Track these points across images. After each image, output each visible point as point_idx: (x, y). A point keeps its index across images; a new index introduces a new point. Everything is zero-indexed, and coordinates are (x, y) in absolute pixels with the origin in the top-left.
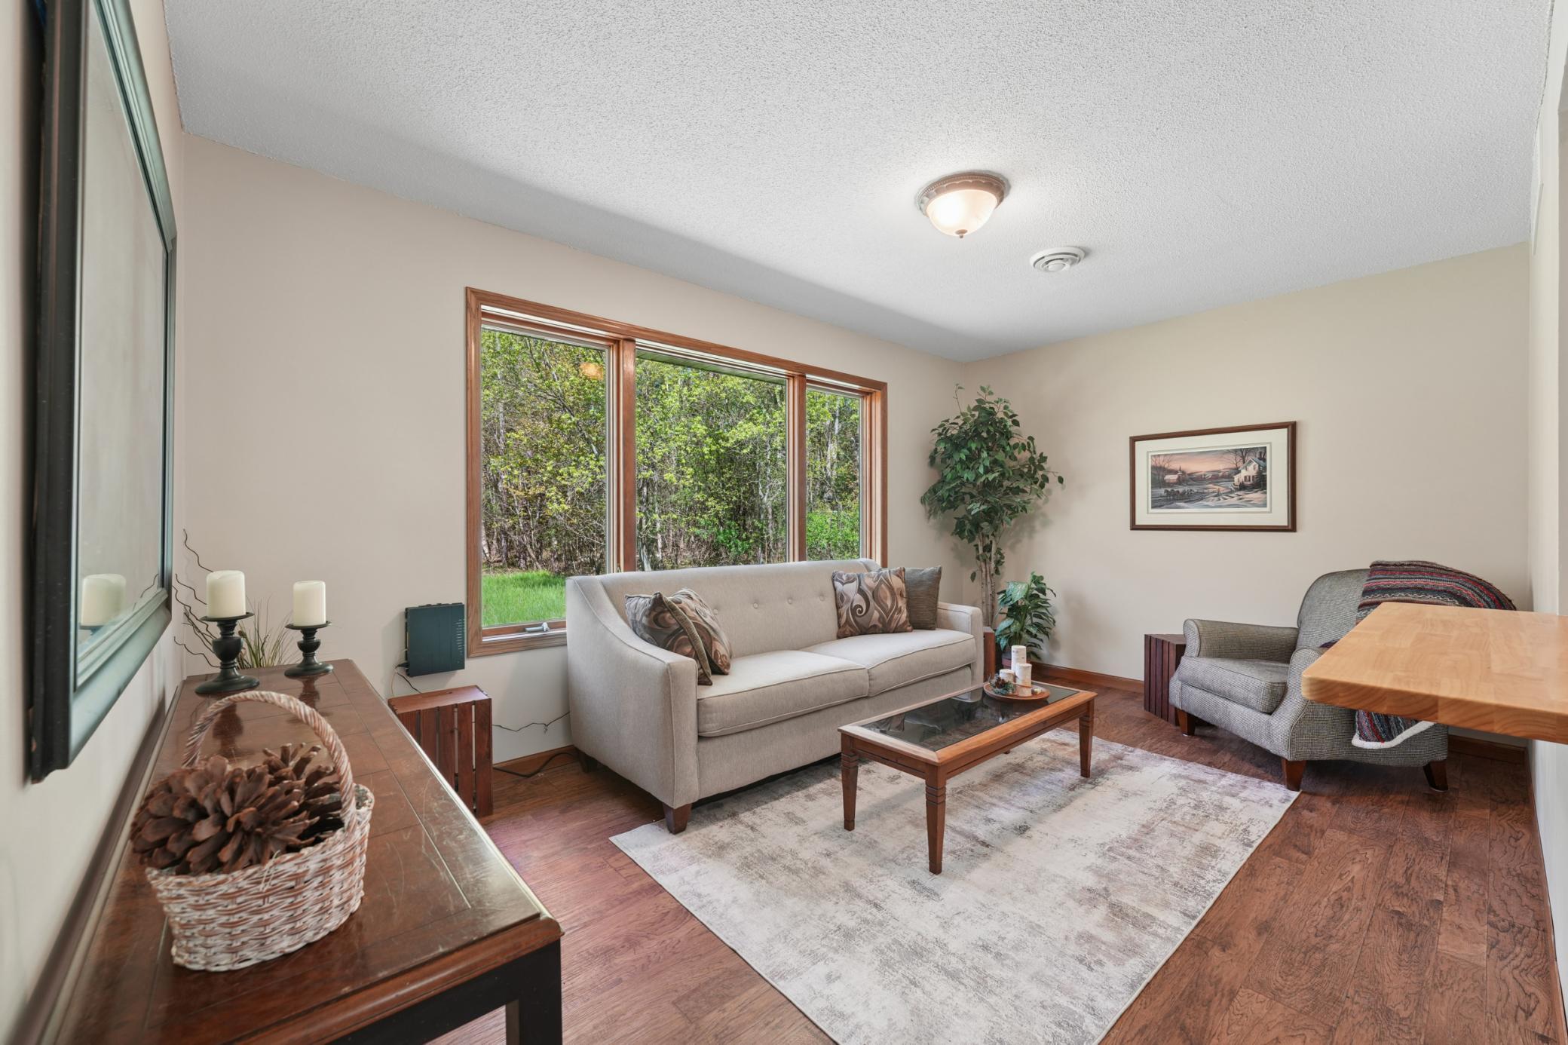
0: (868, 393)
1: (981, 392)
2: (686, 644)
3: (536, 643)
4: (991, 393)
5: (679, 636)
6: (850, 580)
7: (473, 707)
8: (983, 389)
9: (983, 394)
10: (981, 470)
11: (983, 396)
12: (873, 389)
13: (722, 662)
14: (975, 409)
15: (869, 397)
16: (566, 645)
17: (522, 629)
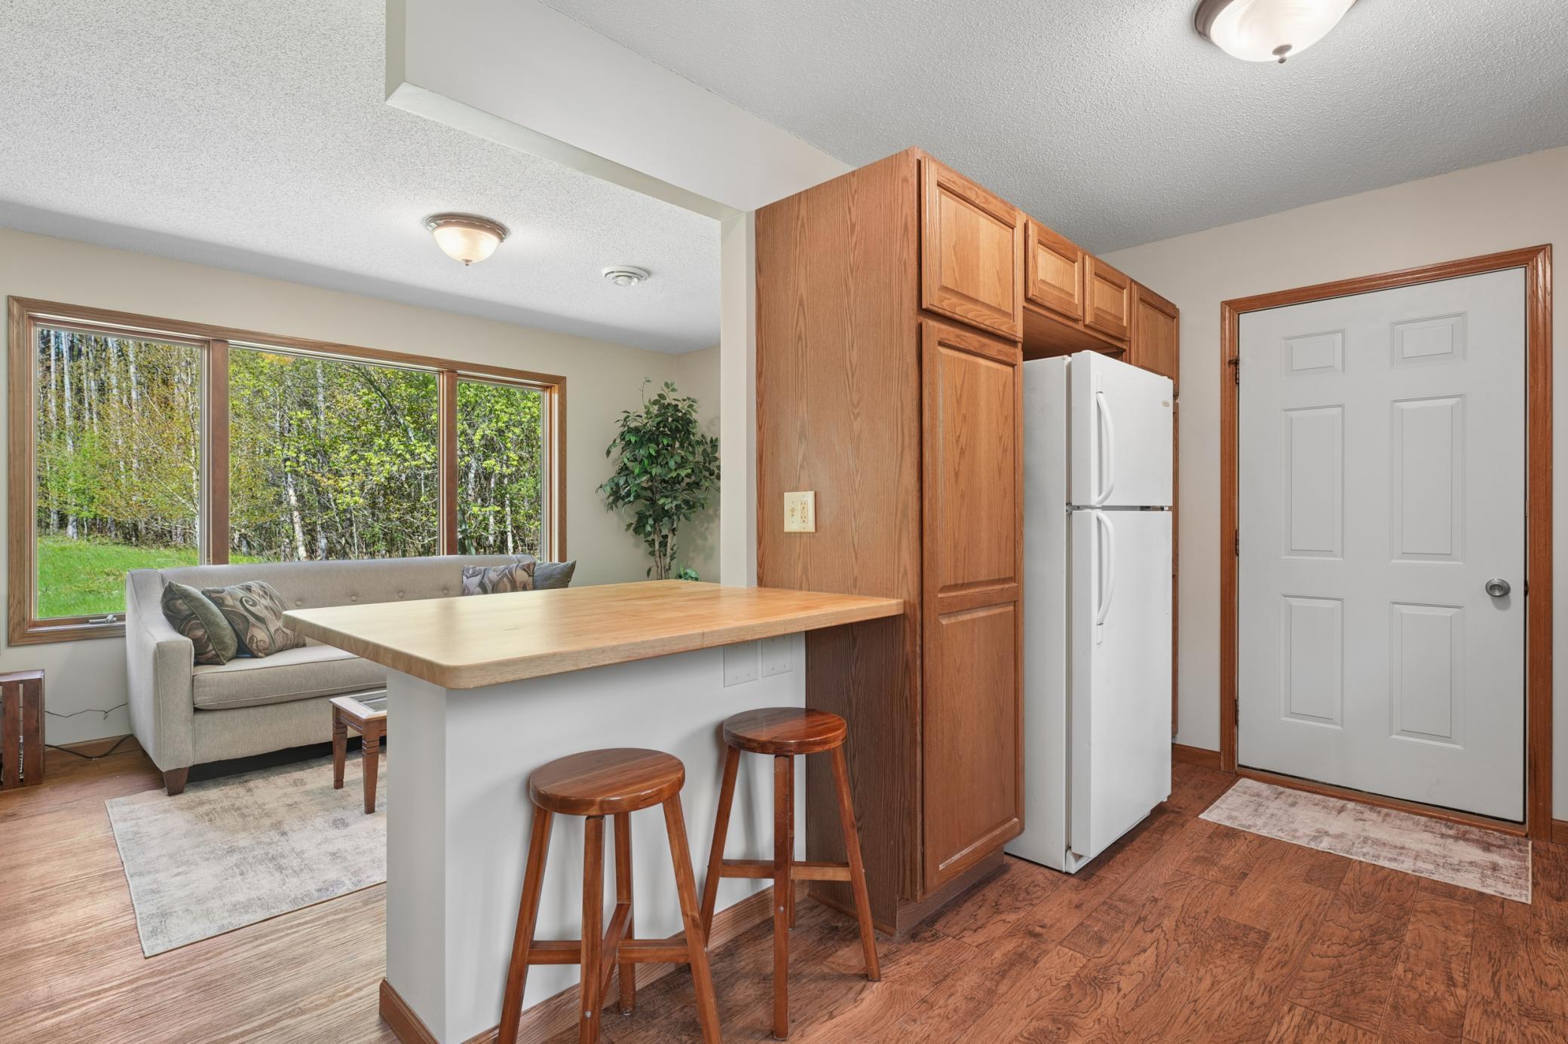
0: (547, 387)
1: (665, 388)
2: (198, 628)
3: (95, 634)
4: (673, 390)
5: (189, 621)
6: (474, 575)
7: (21, 686)
8: (667, 385)
9: (666, 390)
10: (672, 464)
11: (666, 392)
12: (553, 382)
13: (257, 646)
14: (655, 403)
15: (549, 390)
16: (124, 636)
17: (85, 621)
